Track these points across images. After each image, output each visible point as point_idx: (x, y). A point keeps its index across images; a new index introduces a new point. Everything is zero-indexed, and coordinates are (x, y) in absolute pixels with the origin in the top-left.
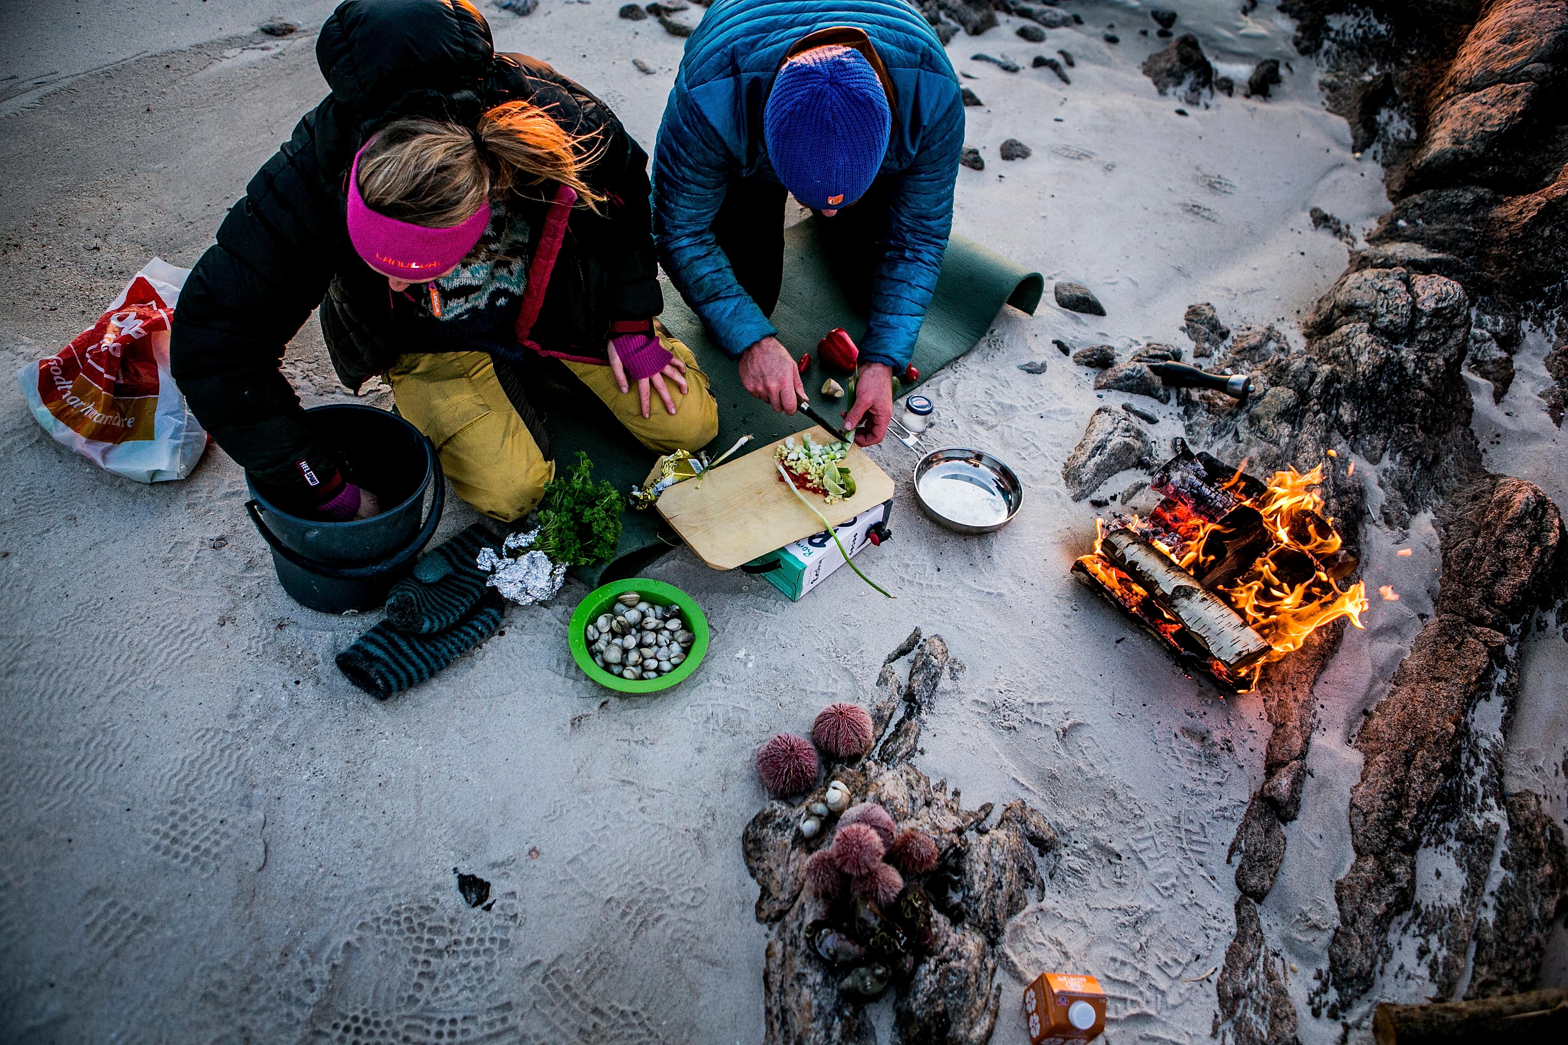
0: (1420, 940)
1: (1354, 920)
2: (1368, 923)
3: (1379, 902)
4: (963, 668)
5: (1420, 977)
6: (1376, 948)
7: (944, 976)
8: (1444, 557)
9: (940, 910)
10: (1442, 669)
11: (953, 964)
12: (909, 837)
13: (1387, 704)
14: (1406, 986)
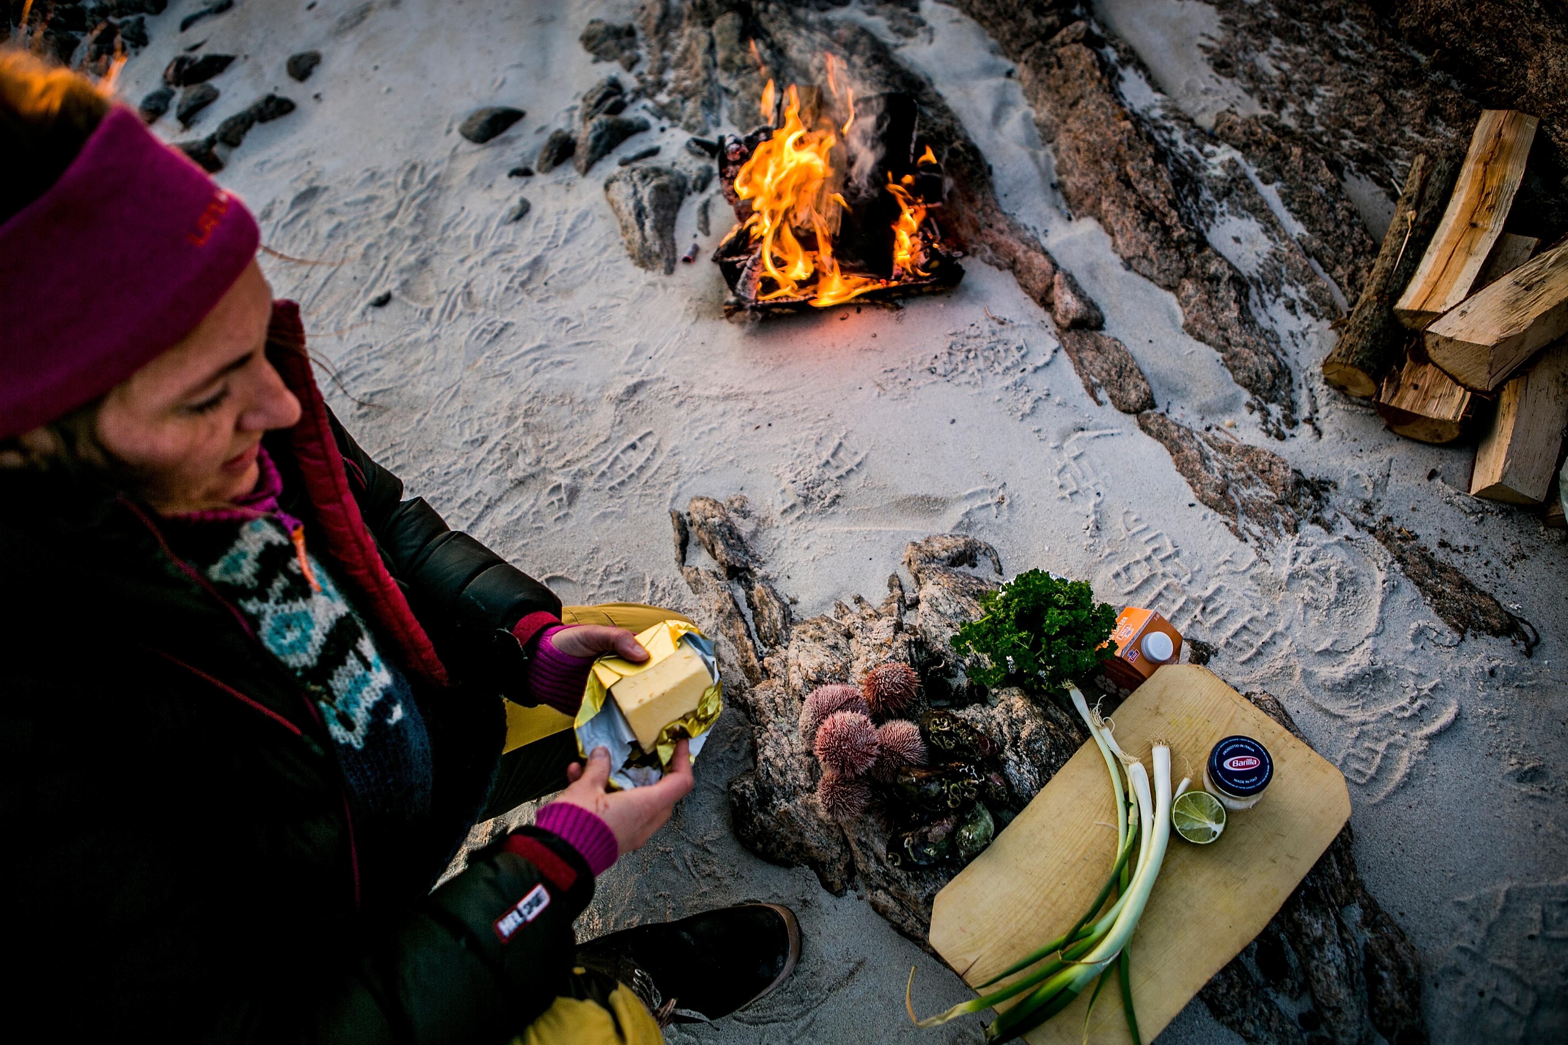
0: (1281, 300)
1: (1227, 340)
2: (1237, 330)
3: (1227, 305)
4: (744, 500)
5: (1310, 326)
6: (1263, 341)
7: (1031, 753)
8: (973, 16)
9: (963, 706)
10: (1070, 93)
11: (1024, 734)
12: (873, 682)
13: (1062, 162)
14: (1309, 345)
